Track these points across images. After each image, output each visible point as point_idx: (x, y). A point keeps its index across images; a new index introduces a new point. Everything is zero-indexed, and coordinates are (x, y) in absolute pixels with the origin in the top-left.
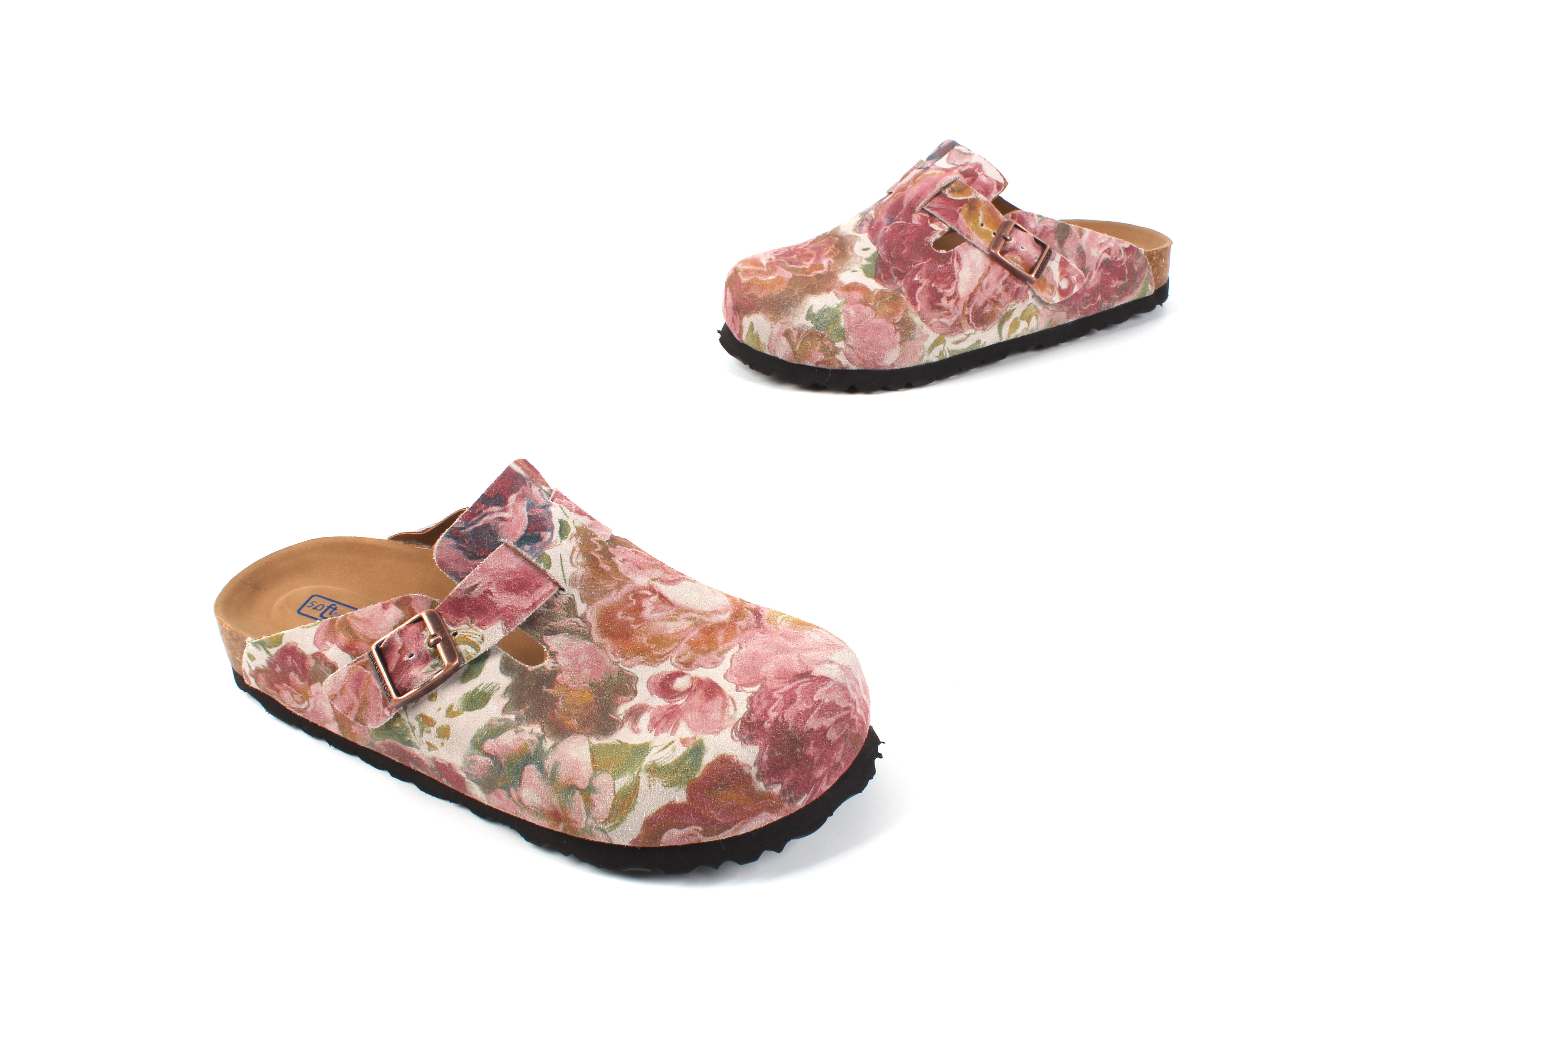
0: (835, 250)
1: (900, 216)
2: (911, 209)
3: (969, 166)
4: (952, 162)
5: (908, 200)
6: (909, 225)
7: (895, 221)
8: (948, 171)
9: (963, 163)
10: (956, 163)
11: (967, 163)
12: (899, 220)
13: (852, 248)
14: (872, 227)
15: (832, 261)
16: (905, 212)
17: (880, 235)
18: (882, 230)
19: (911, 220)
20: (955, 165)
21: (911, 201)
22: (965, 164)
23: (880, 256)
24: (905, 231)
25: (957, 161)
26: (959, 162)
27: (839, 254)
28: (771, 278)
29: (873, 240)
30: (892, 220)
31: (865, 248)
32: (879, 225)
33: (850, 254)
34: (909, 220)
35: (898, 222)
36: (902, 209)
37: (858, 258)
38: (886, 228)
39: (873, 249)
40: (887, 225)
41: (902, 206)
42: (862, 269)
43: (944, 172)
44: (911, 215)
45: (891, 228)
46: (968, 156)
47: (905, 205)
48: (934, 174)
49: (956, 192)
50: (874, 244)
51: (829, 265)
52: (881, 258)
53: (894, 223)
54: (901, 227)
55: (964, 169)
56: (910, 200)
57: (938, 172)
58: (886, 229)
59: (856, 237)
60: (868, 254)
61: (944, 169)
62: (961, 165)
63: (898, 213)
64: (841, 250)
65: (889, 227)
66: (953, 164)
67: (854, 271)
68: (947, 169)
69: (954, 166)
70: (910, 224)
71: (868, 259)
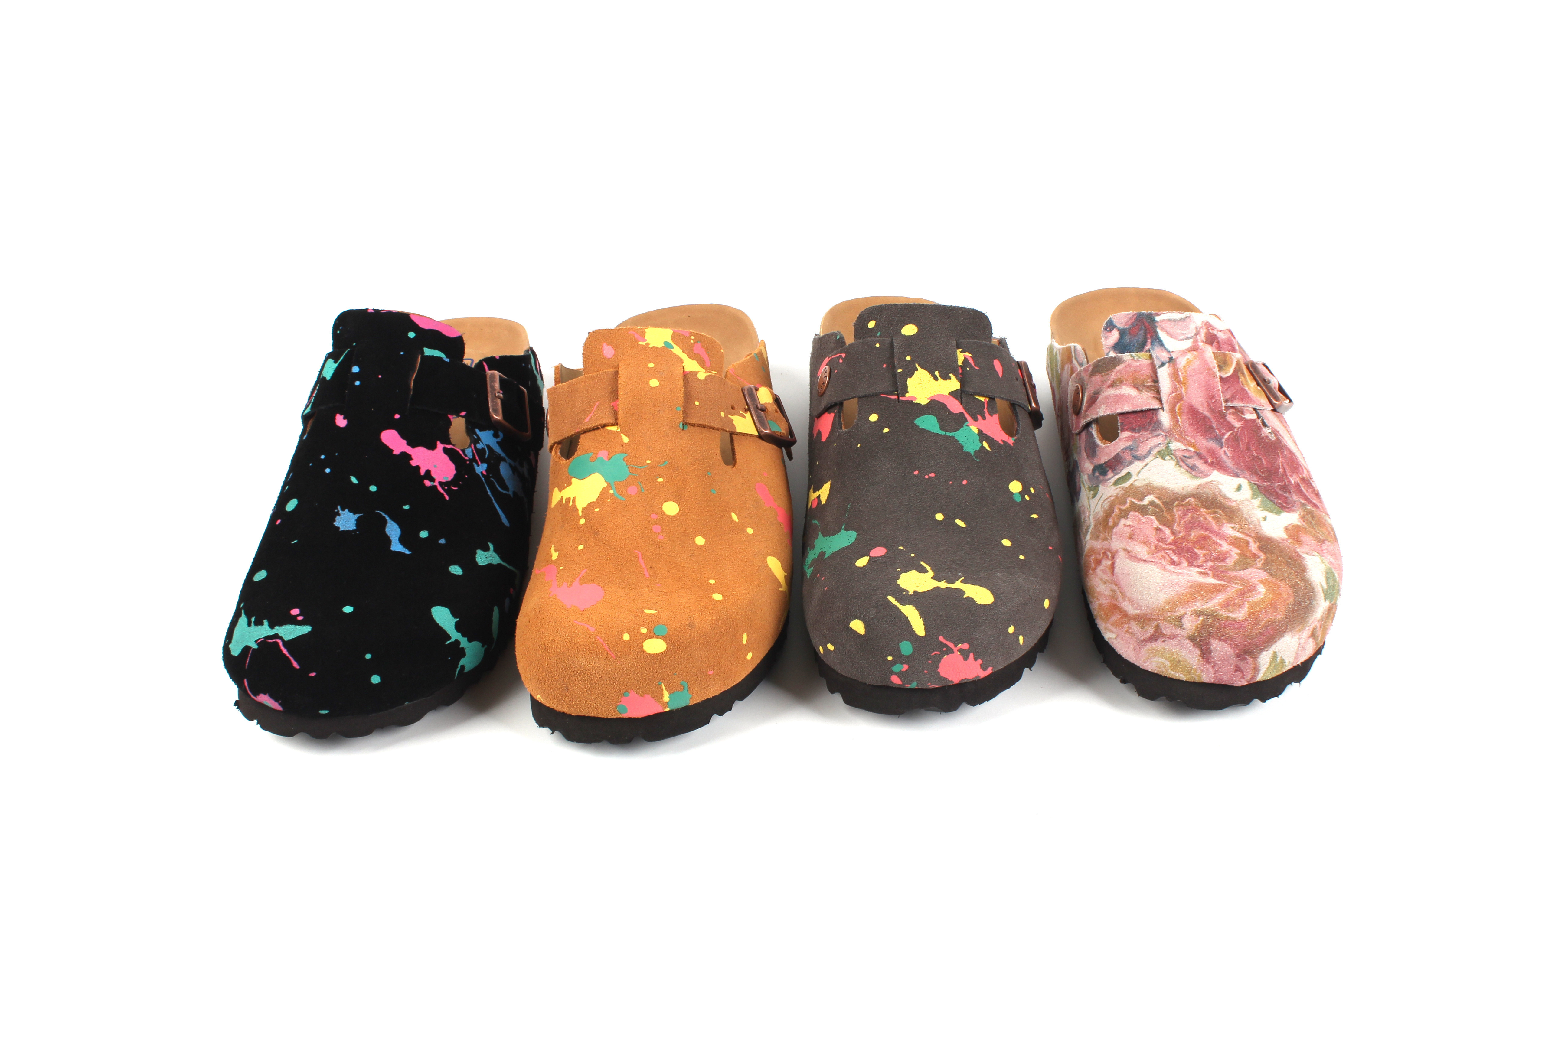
0: (1215, 513)
1: (1218, 429)
2: (1221, 416)
3: (1201, 330)
4: (1182, 337)
5: (1202, 405)
6: (1238, 432)
7: (1223, 438)
8: (1195, 348)
9: (1194, 331)
10: (1189, 336)
11: (1196, 328)
12: (1224, 434)
13: (1225, 497)
14: (1209, 461)
15: (1233, 525)
16: (1218, 422)
17: (1229, 463)
18: (1224, 458)
19: (1233, 425)
20: (1190, 338)
21: (1208, 406)
22: (1197, 331)
23: (1256, 484)
24: (1242, 441)
25: (1185, 332)
26: (1189, 333)
27: (1225, 513)
28: (1262, 589)
29: (1231, 473)
30: (1218, 439)
31: (1236, 487)
32: (1212, 452)
33: (1234, 504)
34: (1231, 427)
35: (1226, 436)
36: (1209, 419)
37: (1246, 503)
38: (1225, 451)
39: (1243, 482)
40: (1222, 448)
41: (1205, 417)
42: (1264, 510)
43: (1195, 353)
44: (1225, 420)
45: (1228, 448)
46: (1187, 320)
47: (1208, 414)
48: (1189, 362)
49: (1224, 368)
50: (1236, 475)
51: (1241, 532)
52: (1260, 486)
53: (1223, 440)
54: (1235, 439)
55: (1202, 336)
56: (1206, 405)
57: (1189, 356)
58: (1225, 453)
59: (1211, 482)
60: (1247, 491)
61: (1190, 350)
62: (1196, 334)
63: (1211, 427)
64: (1219, 508)
65: (1224, 449)
66: (1187, 338)
67: (1265, 519)
68: (1191, 347)
69: (1192, 340)
70: (1236, 430)
71: (1254, 496)
